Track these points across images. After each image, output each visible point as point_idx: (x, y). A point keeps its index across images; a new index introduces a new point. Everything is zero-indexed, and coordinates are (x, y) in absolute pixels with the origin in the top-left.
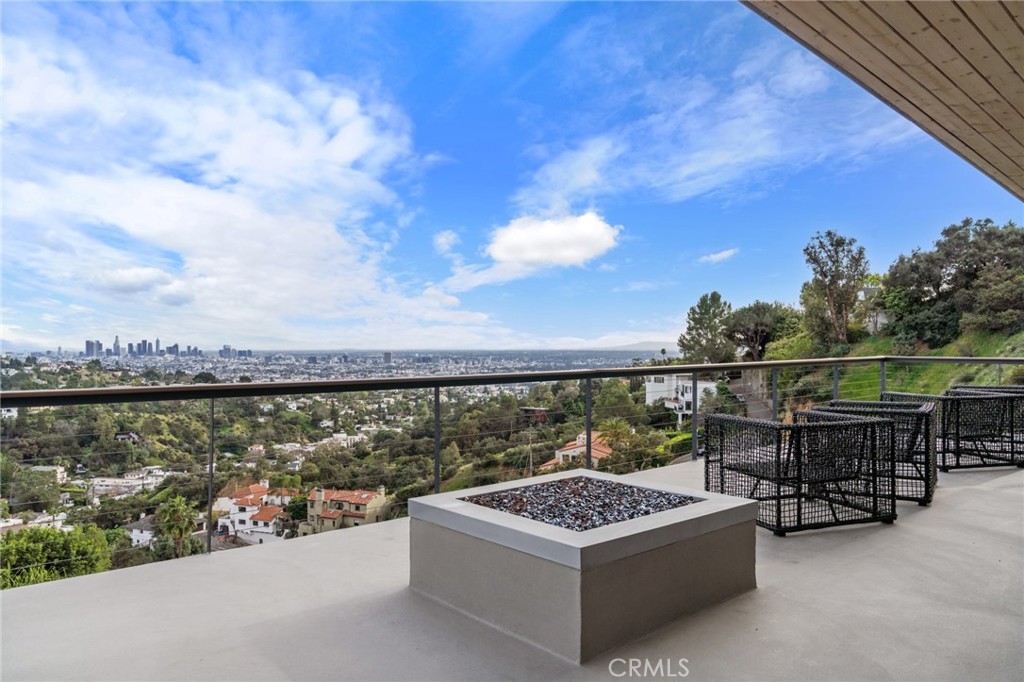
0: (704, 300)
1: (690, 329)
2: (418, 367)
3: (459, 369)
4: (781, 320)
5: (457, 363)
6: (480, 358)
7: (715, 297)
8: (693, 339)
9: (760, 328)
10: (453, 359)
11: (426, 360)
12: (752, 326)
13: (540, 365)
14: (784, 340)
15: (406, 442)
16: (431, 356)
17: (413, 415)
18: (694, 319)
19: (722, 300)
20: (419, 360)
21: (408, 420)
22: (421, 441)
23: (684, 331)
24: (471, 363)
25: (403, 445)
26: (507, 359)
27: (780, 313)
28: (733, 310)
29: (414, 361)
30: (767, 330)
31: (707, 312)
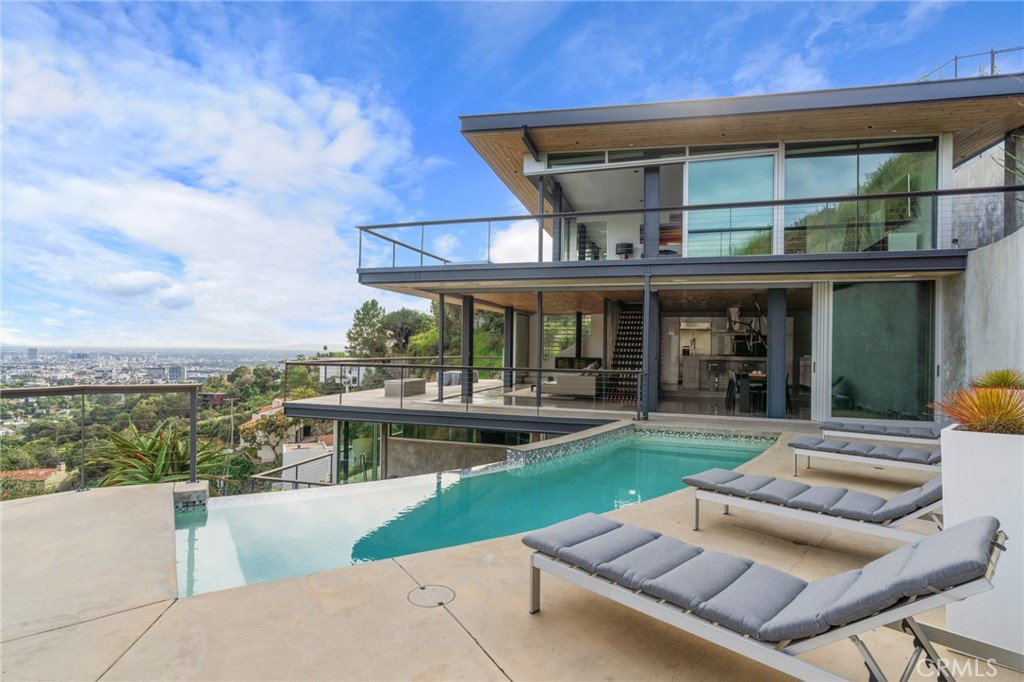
0: (366, 305)
1: (355, 325)
2: (72, 363)
3: (121, 364)
4: (419, 321)
5: (118, 359)
6: (145, 356)
7: (374, 303)
8: (357, 333)
9: (405, 327)
10: (114, 356)
11: (79, 356)
12: (399, 325)
13: (208, 361)
14: (421, 335)
15: (71, 429)
16: (88, 352)
17: (70, 408)
18: (358, 319)
19: (379, 306)
20: (73, 357)
21: (65, 413)
22: (90, 427)
23: (351, 327)
24: (134, 359)
25: (69, 433)
26: (173, 356)
27: (418, 316)
28: (386, 314)
29: (67, 357)
30: (409, 328)
31: (368, 314)
